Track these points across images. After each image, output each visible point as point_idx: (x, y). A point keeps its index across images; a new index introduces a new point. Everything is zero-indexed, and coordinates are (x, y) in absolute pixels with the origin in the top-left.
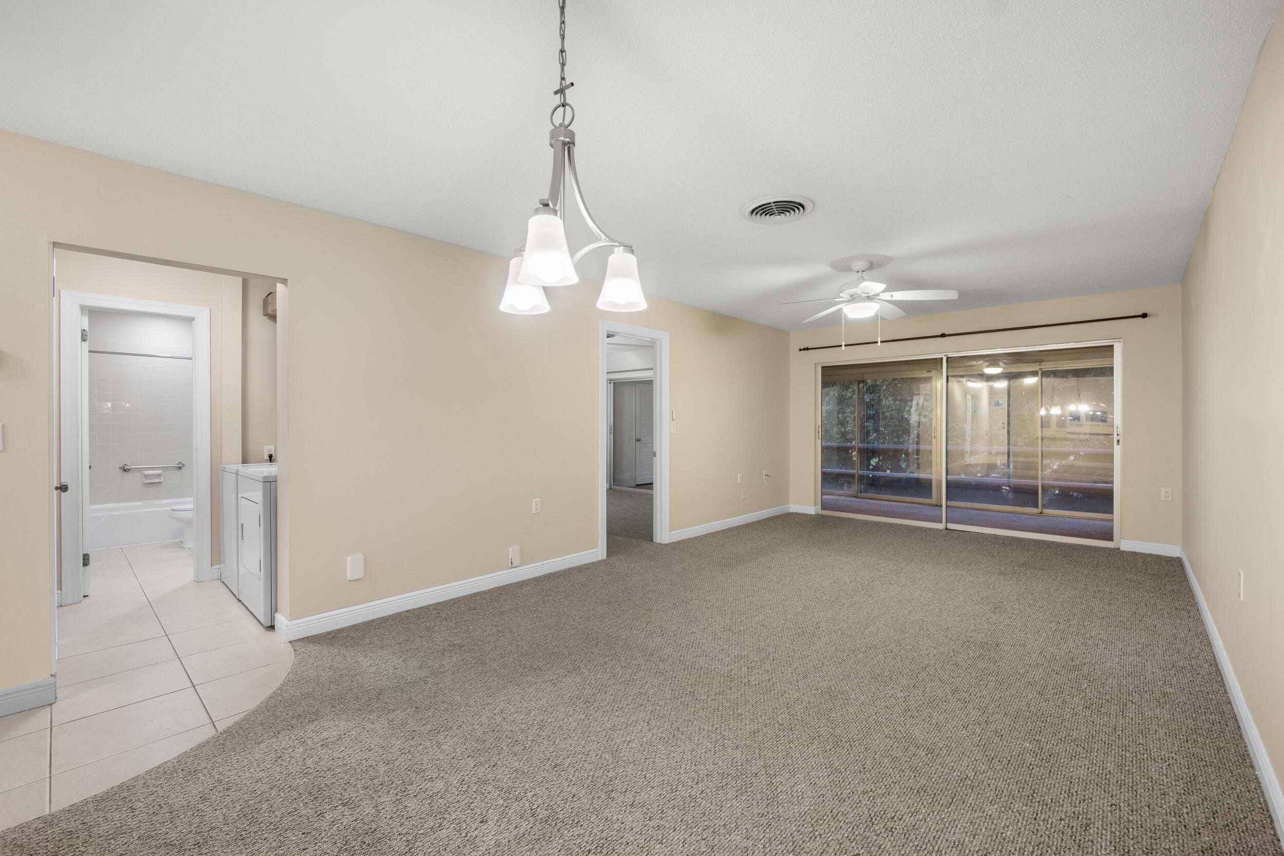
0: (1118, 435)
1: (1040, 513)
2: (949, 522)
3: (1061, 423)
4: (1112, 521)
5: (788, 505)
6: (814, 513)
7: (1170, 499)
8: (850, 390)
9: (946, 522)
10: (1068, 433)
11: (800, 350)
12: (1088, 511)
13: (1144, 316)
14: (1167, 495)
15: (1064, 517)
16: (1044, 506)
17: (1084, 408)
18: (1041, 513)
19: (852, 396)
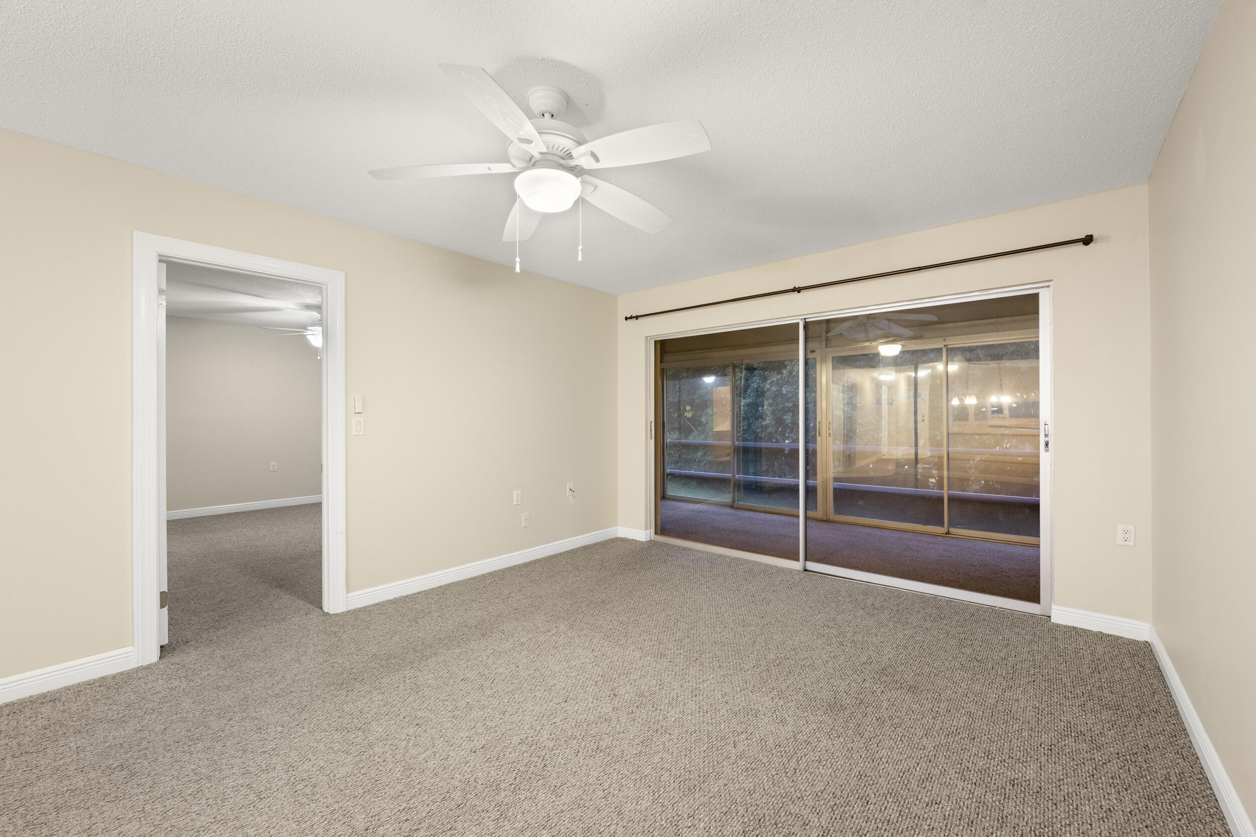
0: (1046, 436)
1: (946, 534)
2: (810, 561)
3: (980, 413)
4: (1038, 546)
5: (616, 527)
6: (644, 540)
7: (1132, 543)
8: (769, 382)
9: (806, 560)
10: (990, 426)
11: (626, 319)
12: (1006, 533)
13: (1087, 240)
14: (1126, 536)
15: (975, 539)
16: (951, 524)
17: (1006, 399)
18: (948, 533)
19: (770, 388)
